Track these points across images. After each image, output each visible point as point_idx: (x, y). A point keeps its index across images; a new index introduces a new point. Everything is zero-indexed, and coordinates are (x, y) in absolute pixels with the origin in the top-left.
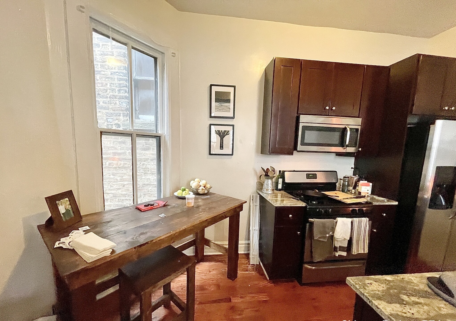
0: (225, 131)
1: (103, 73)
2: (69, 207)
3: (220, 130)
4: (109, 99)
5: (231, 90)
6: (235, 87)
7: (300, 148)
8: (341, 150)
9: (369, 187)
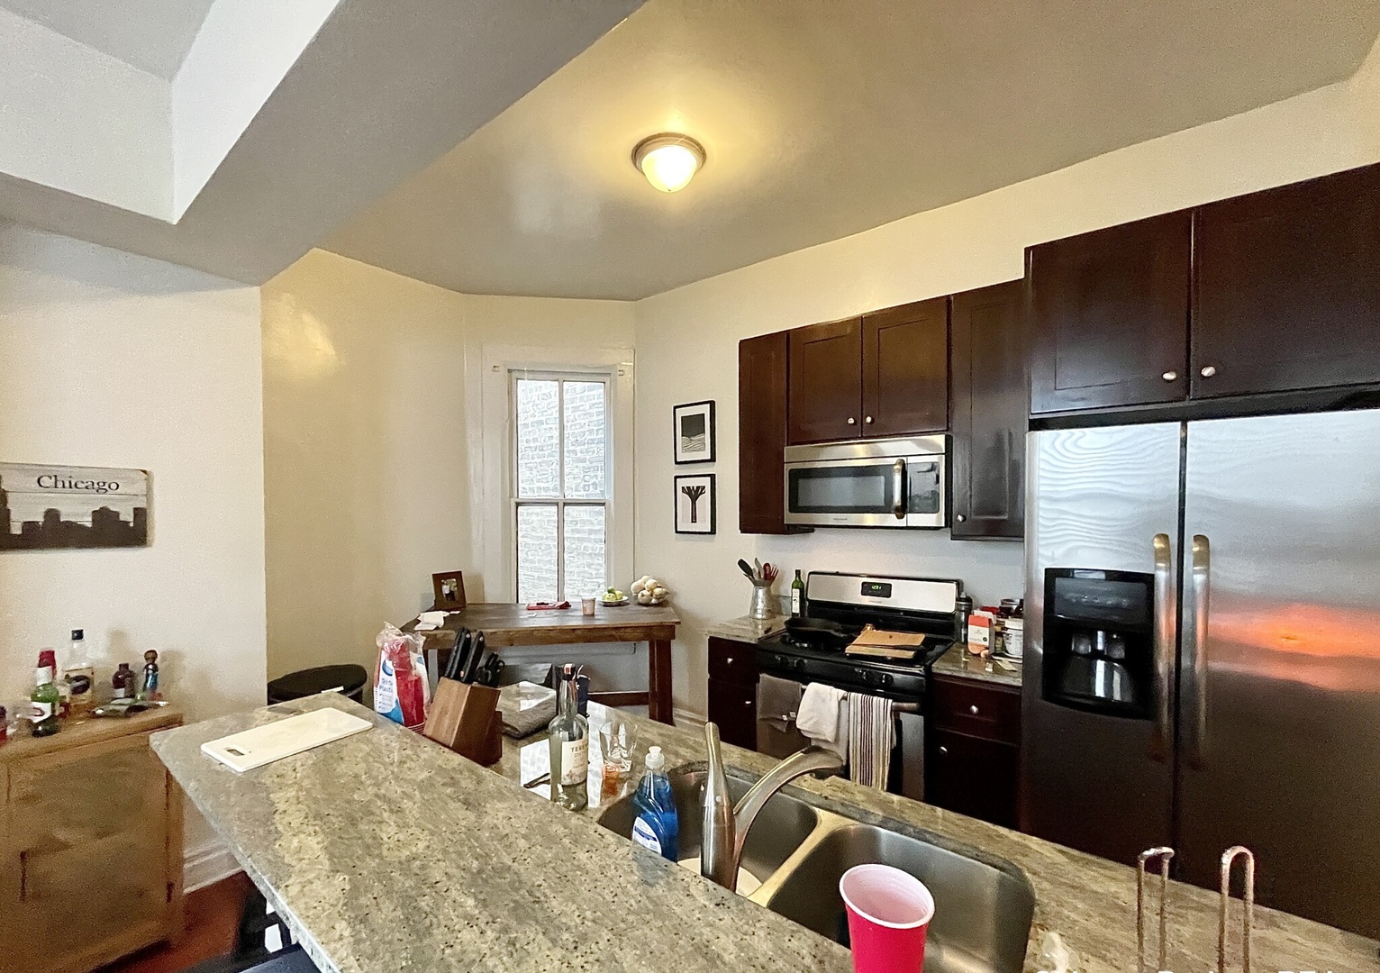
0: (698, 487)
1: (581, 408)
2: (454, 589)
3: (691, 485)
4: (586, 446)
5: (706, 409)
6: (712, 404)
7: (790, 518)
8: (892, 520)
9: (987, 630)
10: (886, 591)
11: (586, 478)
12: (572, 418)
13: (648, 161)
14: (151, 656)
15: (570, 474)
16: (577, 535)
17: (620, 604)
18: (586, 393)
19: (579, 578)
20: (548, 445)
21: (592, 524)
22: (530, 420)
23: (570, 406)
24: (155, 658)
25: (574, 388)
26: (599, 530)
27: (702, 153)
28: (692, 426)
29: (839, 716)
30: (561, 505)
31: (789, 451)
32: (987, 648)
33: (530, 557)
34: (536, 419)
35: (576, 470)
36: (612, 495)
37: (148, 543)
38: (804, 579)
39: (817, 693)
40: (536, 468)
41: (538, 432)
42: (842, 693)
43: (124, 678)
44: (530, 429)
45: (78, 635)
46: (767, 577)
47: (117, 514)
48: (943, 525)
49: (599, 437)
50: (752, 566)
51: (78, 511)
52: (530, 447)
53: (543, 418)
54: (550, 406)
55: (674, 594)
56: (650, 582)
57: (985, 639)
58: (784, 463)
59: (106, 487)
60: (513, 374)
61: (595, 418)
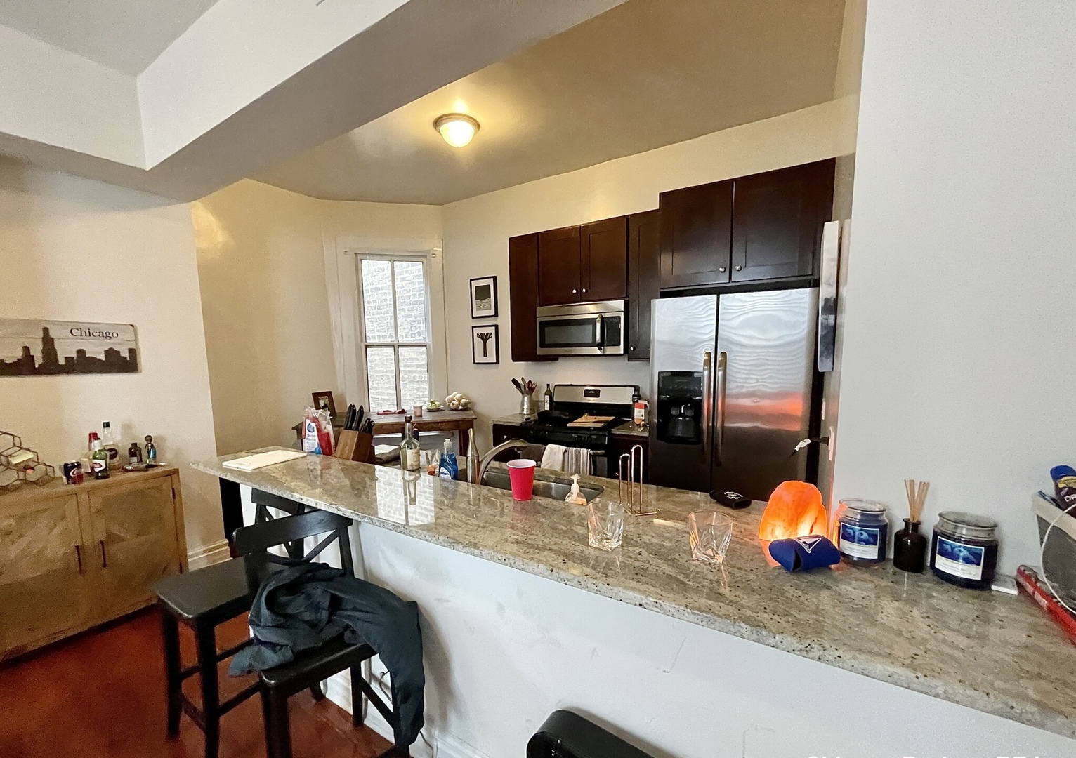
0: (487, 334)
1: (407, 279)
2: (328, 403)
3: (483, 332)
4: (411, 306)
5: (490, 282)
6: (495, 278)
7: (540, 352)
8: (596, 351)
9: (643, 410)
10: (596, 394)
11: (413, 329)
12: (401, 286)
13: (443, 128)
14: (149, 439)
15: (401, 326)
16: (408, 369)
17: (439, 410)
18: (410, 268)
19: (411, 398)
20: (384, 305)
21: (418, 360)
22: (371, 287)
23: (399, 277)
24: (151, 440)
25: (401, 266)
26: (423, 365)
27: (478, 126)
28: (482, 293)
29: (564, 460)
30: (396, 347)
31: (540, 311)
32: (643, 420)
33: (375, 385)
34: (374, 287)
35: (405, 323)
36: (431, 340)
37: (139, 369)
38: (552, 390)
39: (552, 449)
40: (376, 321)
41: (376, 296)
42: (565, 448)
43: (134, 451)
44: (370, 293)
45: (107, 425)
46: (529, 389)
47: (119, 352)
48: (622, 352)
49: (421, 299)
50: (521, 382)
51: (96, 350)
52: (371, 307)
53: (379, 286)
54: (385, 276)
55: (474, 404)
56: (458, 396)
57: (642, 416)
58: (536, 317)
59: (111, 335)
60: (358, 256)
61: (417, 286)
